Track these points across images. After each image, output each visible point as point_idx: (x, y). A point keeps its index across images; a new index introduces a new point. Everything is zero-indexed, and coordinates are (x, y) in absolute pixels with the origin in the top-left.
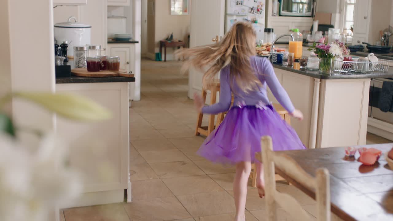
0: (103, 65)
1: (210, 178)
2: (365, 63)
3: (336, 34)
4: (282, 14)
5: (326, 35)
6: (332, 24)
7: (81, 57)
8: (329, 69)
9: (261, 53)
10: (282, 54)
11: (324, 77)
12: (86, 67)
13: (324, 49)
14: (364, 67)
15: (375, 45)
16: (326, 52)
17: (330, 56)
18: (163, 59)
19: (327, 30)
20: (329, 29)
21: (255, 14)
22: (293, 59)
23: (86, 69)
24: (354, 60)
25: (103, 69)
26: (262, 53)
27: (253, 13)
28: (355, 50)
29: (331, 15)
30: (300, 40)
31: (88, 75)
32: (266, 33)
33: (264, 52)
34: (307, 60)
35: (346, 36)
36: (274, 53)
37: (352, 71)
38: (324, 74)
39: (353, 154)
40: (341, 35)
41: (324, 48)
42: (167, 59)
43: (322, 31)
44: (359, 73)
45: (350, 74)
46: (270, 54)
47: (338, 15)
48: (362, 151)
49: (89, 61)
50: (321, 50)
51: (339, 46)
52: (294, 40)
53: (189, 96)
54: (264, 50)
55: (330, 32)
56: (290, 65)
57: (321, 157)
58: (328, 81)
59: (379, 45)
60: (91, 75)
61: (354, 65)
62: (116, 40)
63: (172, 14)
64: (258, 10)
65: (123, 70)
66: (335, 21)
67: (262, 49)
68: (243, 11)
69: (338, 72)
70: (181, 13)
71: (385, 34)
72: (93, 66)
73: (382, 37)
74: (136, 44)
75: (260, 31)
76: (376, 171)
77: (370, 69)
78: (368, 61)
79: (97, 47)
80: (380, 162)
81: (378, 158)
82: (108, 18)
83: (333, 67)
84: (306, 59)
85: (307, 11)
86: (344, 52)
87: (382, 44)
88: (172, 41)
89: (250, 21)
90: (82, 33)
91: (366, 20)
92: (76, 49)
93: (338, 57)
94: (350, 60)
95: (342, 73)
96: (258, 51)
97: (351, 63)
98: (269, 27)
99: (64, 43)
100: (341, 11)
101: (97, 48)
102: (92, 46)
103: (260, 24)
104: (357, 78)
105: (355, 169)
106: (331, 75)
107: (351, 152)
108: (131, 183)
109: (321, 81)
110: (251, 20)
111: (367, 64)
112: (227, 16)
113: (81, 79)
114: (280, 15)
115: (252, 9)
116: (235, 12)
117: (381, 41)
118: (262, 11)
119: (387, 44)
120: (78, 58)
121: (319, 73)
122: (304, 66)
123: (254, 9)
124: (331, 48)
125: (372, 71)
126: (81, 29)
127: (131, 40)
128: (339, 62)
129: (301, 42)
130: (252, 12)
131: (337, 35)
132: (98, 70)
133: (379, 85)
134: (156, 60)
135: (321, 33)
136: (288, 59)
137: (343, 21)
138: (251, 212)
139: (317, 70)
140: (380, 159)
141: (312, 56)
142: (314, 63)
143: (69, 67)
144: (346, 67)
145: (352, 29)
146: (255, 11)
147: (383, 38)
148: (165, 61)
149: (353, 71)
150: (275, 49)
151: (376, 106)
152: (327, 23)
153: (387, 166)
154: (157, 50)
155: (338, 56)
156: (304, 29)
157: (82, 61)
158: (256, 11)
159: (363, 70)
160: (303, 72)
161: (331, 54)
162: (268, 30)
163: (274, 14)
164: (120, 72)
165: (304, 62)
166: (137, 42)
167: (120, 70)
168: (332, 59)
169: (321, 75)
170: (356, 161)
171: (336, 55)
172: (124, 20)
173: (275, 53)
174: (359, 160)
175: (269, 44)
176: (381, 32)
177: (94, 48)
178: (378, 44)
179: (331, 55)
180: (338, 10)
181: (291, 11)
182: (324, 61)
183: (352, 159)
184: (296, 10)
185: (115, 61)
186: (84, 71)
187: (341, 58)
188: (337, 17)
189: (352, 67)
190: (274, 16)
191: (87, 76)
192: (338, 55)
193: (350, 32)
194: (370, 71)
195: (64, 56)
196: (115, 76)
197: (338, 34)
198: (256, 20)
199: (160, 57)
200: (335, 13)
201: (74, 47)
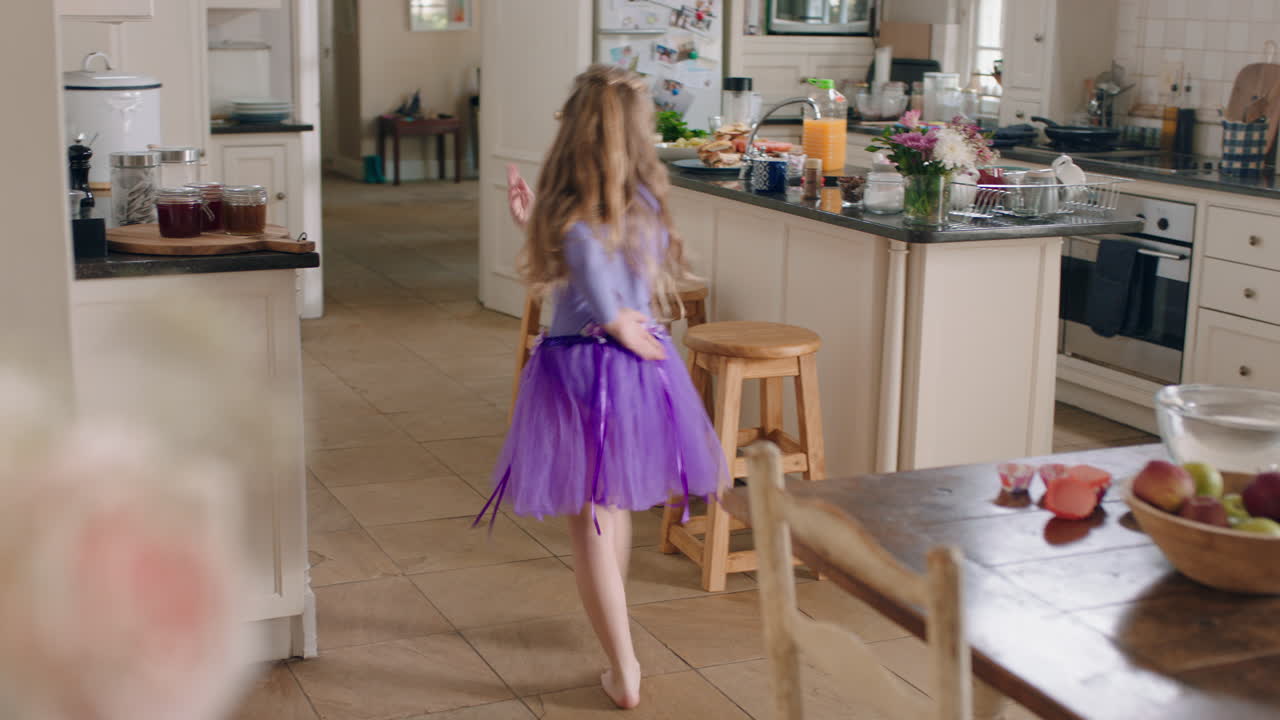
0: (211, 216)
1: (567, 566)
2: (1046, 189)
3: (948, 89)
4: (774, 29)
5: (916, 94)
6: (935, 57)
7: (136, 188)
8: (935, 210)
9: (715, 159)
10: (784, 163)
11: (920, 235)
12: (156, 222)
13: (918, 147)
14: (1042, 201)
15: (1070, 123)
16: (924, 154)
17: (938, 170)
18: (390, 175)
19: (920, 79)
20: (927, 74)
21: (692, 28)
22: (820, 178)
23: (154, 228)
24: (1012, 180)
25: (213, 227)
26: (720, 161)
27: (683, 27)
28: (1010, 142)
29: (931, 27)
30: (837, 116)
31: (162, 248)
32: (729, 95)
33: (725, 157)
34: (863, 181)
35: (980, 96)
36: (759, 159)
37: (1006, 212)
38: (919, 225)
39: (1023, 486)
40: (963, 92)
41: (916, 144)
42: (403, 176)
43: (905, 81)
44: (1027, 220)
45: (1000, 225)
46: (745, 164)
47: (951, 30)
48: (1053, 477)
49: (164, 201)
50: (909, 148)
51: (965, 136)
52: (819, 116)
53: (482, 299)
54: (725, 151)
55: (928, 83)
56: (811, 198)
57: (927, 499)
58: (929, 247)
59: (1084, 123)
60: (176, 249)
61: (1012, 195)
62: (238, 122)
63: (415, 26)
64: (699, 18)
65: (277, 228)
66: (942, 48)
67: (718, 146)
68: (652, 20)
69: (963, 216)
70: (442, 24)
71: (1102, 90)
72: (178, 218)
73: (1091, 99)
74: (305, 134)
75: (707, 84)
76: (1097, 538)
77: (1060, 207)
78: (1055, 180)
79: (188, 156)
80: (1106, 506)
81: (1101, 494)
82: (211, 48)
83: (948, 205)
84: (861, 179)
85: (855, 15)
86: (979, 155)
87: (1091, 122)
88: (417, 115)
89: (675, 52)
90: (132, 107)
91: (1040, 45)
92: (119, 165)
93: (963, 172)
94: (999, 181)
95: (975, 220)
96: (708, 151)
97: (1003, 189)
98: (736, 72)
99: (80, 144)
100: (961, 17)
101: (187, 159)
102: (172, 153)
103: (706, 60)
104: (1022, 236)
105: (1034, 533)
106: (940, 229)
107: (1020, 480)
108: (313, 595)
109: (908, 248)
110: (677, 50)
111: (1050, 191)
112: (601, 37)
113: (142, 264)
114: (770, 33)
115: (679, 13)
116: (625, 24)
117: (1089, 111)
118: (711, 18)
119: (1109, 123)
120: (127, 192)
121: (905, 223)
122: (856, 201)
123: (685, 12)
124: (939, 143)
125: (1067, 214)
126: (127, 94)
127: (287, 122)
128: (964, 188)
129: (843, 123)
130: (681, 22)
131: (950, 93)
132: (194, 233)
133: (1087, 252)
134: (366, 181)
135: (900, 86)
136: (804, 178)
137: (968, 48)
138: (702, 671)
139: (899, 213)
140: (1107, 498)
141: (881, 169)
142: (887, 190)
143: (100, 223)
144: (988, 203)
145: (997, 75)
146: (689, 20)
147: (1094, 103)
148: (397, 182)
149: (1008, 215)
150: (759, 144)
151: (1081, 320)
152: (919, 55)
153: (1128, 521)
154: (368, 148)
155: (963, 170)
156: (846, 74)
157: (138, 204)
158: (692, 19)
159: (1039, 212)
160: (852, 219)
161: (940, 162)
162: (735, 85)
163: (751, 26)
164: (268, 236)
165: (853, 188)
166: (309, 128)
167: (267, 230)
168: (942, 179)
169: (910, 228)
170: (1034, 508)
171: (955, 164)
172: (262, 57)
173: (763, 159)
174: (1043, 504)
175: (739, 129)
176: (1087, 82)
177: (176, 157)
178: (1080, 121)
179: (941, 165)
180: (951, 13)
181: (804, 18)
182: (918, 182)
183: (1023, 500)
184: (819, 15)
185: (251, 202)
186: (148, 235)
187: (971, 174)
188: (949, 36)
189: (1005, 200)
190: (751, 34)
191: (159, 252)
192: (963, 166)
193: (990, 83)
194: (1060, 211)
195: (81, 189)
196: (251, 248)
197: (953, 90)
198: (693, 49)
199: (379, 169)
200: (943, 21)
201: (113, 157)
